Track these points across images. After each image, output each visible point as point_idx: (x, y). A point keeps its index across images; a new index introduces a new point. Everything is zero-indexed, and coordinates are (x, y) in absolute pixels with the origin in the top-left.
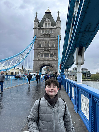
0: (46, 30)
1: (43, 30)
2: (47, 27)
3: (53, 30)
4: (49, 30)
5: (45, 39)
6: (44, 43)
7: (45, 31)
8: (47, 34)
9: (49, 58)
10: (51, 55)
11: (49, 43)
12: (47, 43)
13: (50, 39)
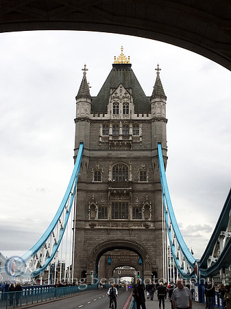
0: (116, 127)
1: (108, 127)
2: (121, 116)
3: (141, 125)
4: (128, 127)
5: (114, 154)
6: (111, 169)
7: (114, 127)
8: (121, 138)
9: (129, 221)
10: (137, 212)
11: (127, 168)
12: (120, 169)
13: (132, 156)
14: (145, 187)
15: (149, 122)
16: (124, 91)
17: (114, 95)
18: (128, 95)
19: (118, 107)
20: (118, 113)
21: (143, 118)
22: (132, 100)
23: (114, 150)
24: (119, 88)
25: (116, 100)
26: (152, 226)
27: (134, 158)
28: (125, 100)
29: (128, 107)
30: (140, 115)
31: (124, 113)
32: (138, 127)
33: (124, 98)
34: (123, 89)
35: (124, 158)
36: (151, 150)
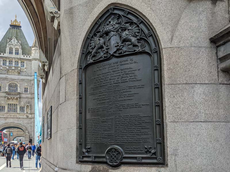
1: (6, 61)
2: (14, 56)
4: (18, 62)
6: (8, 85)
8: (13, 68)
9: (18, 113)
10: (22, 109)
11: (17, 85)
12: (13, 85)
13: (20, 78)
14: (27, 96)
15: (30, 60)
16: (16, 41)
17: (10, 43)
18: (18, 44)
19: (12, 50)
20: (12, 54)
21: (27, 58)
22: (21, 47)
23: (10, 75)
24: (13, 39)
25: (11, 46)
26: (30, 116)
27: (21, 80)
28: (17, 46)
29: (18, 51)
30: (25, 56)
31: (16, 54)
32: (24, 62)
33: (16, 45)
34: (15, 40)
35: (15, 79)
36: (31, 76)
